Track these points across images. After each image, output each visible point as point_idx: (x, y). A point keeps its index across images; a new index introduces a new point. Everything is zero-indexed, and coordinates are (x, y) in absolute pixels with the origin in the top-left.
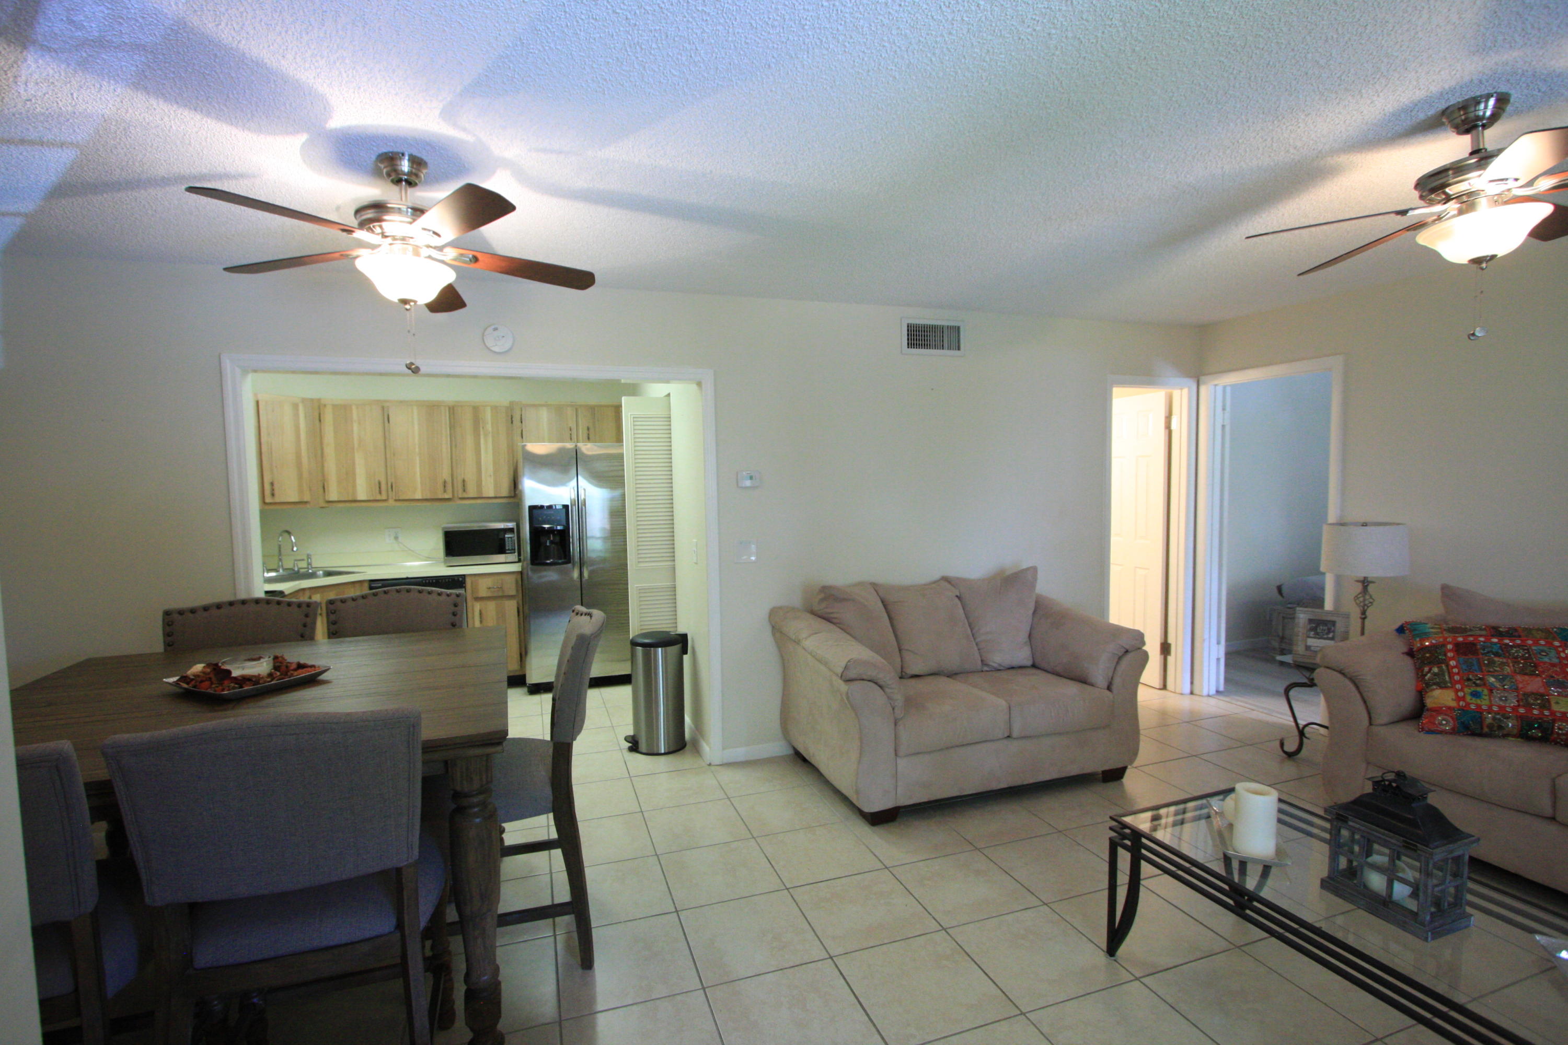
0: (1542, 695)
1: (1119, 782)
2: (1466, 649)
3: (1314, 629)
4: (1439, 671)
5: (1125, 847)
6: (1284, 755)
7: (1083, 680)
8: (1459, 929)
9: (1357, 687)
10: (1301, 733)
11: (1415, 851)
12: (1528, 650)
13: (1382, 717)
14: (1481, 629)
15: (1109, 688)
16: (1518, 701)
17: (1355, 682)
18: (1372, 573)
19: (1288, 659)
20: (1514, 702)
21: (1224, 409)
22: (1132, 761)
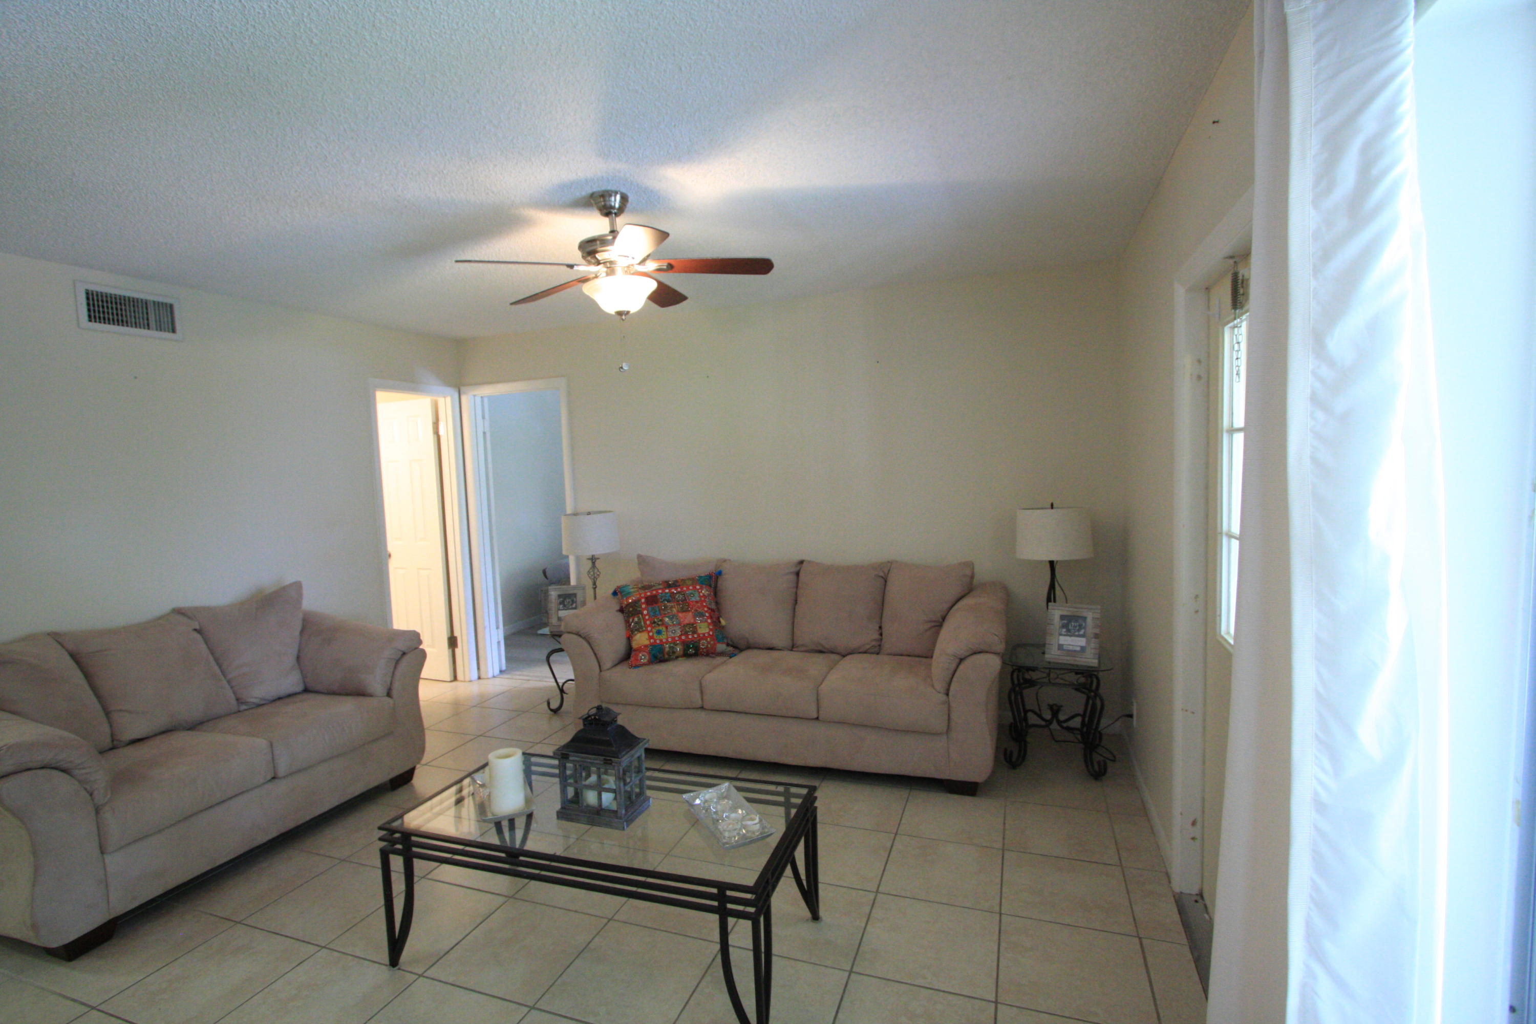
0: (693, 624)
1: (409, 784)
2: (652, 601)
3: (562, 603)
4: (638, 620)
5: (397, 852)
6: (552, 713)
7: (360, 693)
8: (643, 812)
9: (589, 643)
10: (562, 691)
11: (611, 764)
12: (684, 594)
13: (607, 664)
14: (659, 584)
15: (389, 694)
16: (681, 632)
17: (587, 639)
18: (597, 551)
19: (546, 631)
20: (679, 633)
21: (483, 418)
22: (419, 760)
